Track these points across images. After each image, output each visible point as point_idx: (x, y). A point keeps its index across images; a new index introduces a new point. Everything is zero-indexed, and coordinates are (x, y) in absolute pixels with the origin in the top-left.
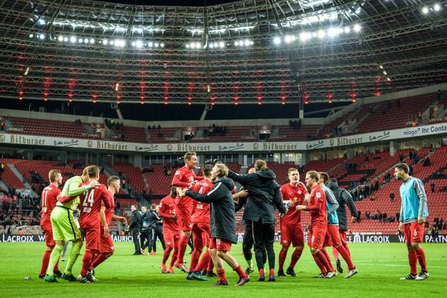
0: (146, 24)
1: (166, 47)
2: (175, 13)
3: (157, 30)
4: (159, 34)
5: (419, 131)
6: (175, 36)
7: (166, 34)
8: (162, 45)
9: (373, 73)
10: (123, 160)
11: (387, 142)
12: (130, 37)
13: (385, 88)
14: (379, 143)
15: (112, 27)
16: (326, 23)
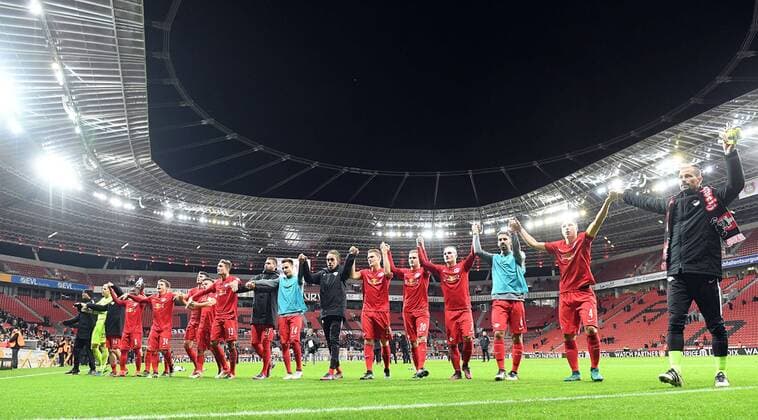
0: (443, 221)
1: (458, 234)
2: (460, 213)
3: (451, 224)
4: (452, 227)
5: (635, 280)
6: (463, 228)
7: (457, 227)
8: (455, 234)
9: (601, 243)
10: (436, 308)
11: (613, 289)
12: (435, 229)
13: (611, 252)
14: (607, 290)
15: (422, 225)
16: (561, 211)
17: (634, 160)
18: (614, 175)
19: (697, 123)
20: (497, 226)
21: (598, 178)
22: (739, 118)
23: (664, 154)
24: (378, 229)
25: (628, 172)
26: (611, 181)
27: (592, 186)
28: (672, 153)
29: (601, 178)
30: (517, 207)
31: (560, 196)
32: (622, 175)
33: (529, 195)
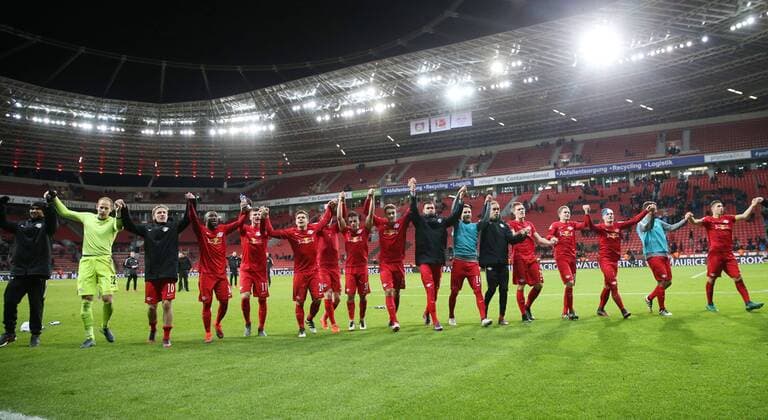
0: (111, 113)
1: (126, 131)
2: (134, 107)
3: (119, 118)
4: (121, 121)
5: (310, 199)
6: (134, 124)
7: (126, 122)
8: (123, 130)
9: (279, 159)
11: (288, 206)
12: (96, 122)
13: (286, 169)
14: (282, 206)
15: (82, 114)
16: (250, 122)
17: (334, 84)
18: (310, 94)
19: (396, 62)
20: (177, 127)
21: (295, 94)
22: (426, 65)
23: (359, 83)
24: (17, 110)
25: (325, 94)
26: (306, 100)
27: (287, 102)
28: (368, 84)
29: (297, 95)
30: (205, 111)
31: (253, 106)
32: (318, 95)
33: (222, 100)
